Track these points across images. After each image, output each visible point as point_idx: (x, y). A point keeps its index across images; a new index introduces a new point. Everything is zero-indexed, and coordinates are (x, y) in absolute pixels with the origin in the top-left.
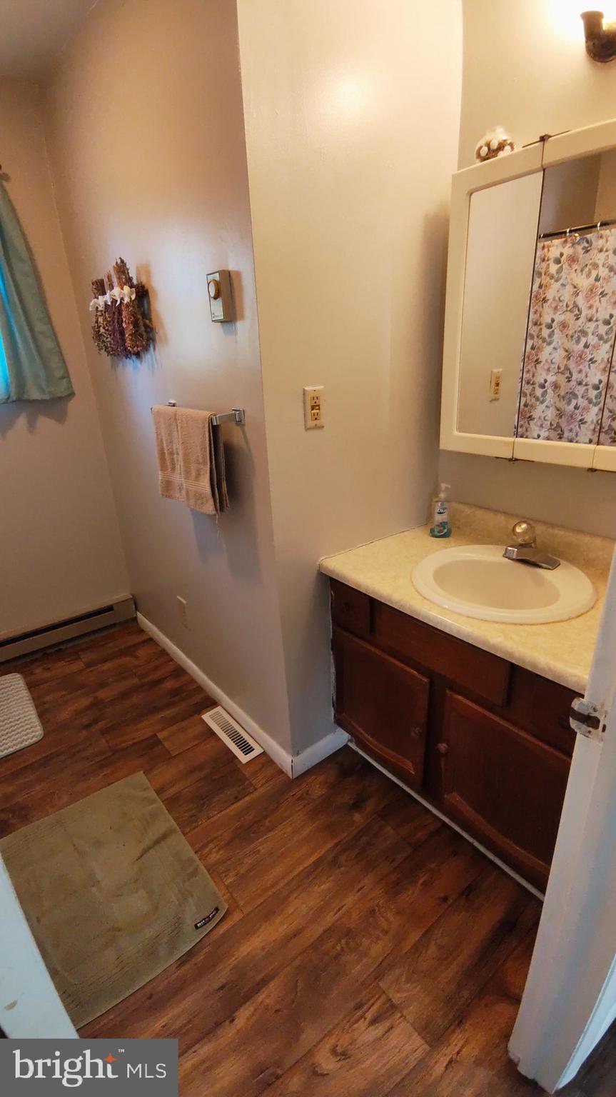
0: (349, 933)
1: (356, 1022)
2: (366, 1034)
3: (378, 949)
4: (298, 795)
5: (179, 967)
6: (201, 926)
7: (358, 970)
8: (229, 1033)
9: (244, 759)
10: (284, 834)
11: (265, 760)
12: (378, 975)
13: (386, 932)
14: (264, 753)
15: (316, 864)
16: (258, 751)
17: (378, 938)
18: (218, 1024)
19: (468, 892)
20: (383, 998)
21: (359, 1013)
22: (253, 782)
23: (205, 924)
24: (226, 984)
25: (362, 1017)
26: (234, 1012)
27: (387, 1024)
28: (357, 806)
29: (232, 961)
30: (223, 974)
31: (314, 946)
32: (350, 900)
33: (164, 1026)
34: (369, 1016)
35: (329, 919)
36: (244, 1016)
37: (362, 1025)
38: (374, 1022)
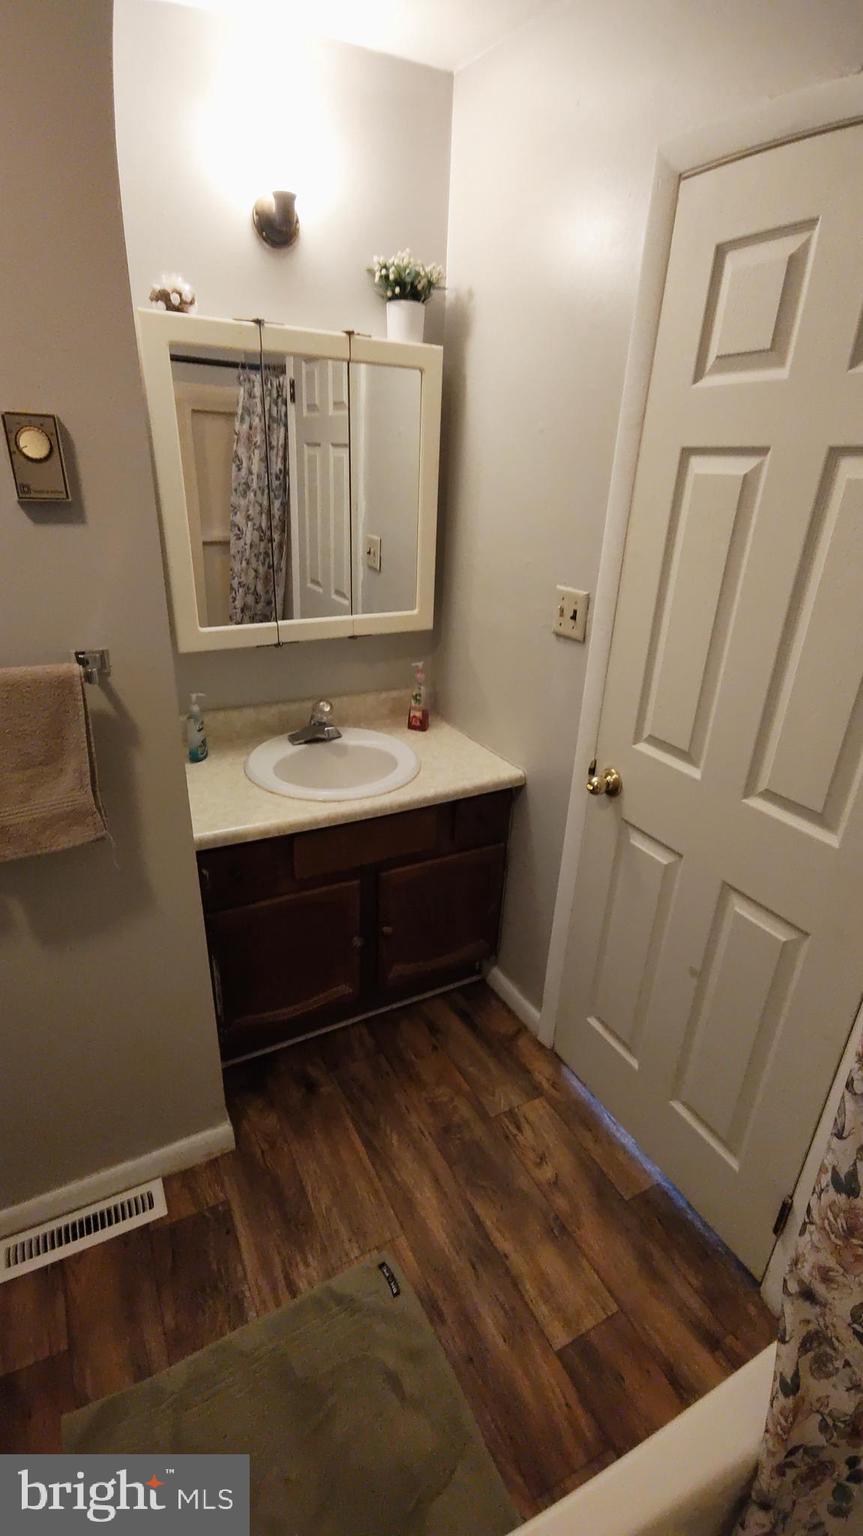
0: (446, 1130)
1: (517, 1142)
2: (527, 1137)
3: (464, 1110)
4: (265, 1146)
5: (443, 1321)
6: (397, 1287)
7: (479, 1131)
8: (518, 1261)
9: (160, 1210)
10: (315, 1172)
11: (179, 1182)
12: (484, 1116)
13: (452, 1099)
14: (167, 1181)
15: (368, 1144)
16: (157, 1189)
17: (455, 1107)
18: (508, 1271)
19: (433, 1029)
20: (502, 1116)
21: (511, 1136)
22: (211, 1205)
23: (396, 1284)
24: (470, 1260)
25: (515, 1139)
26: (498, 1253)
27: (522, 1120)
28: (311, 1087)
29: (449, 1251)
30: (459, 1264)
31: (451, 1164)
32: (414, 1120)
33: (505, 1341)
34: (515, 1131)
35: (429, 1144)
36: (504, 1244)
37: (520, 1137)
38: (519, 1128)
